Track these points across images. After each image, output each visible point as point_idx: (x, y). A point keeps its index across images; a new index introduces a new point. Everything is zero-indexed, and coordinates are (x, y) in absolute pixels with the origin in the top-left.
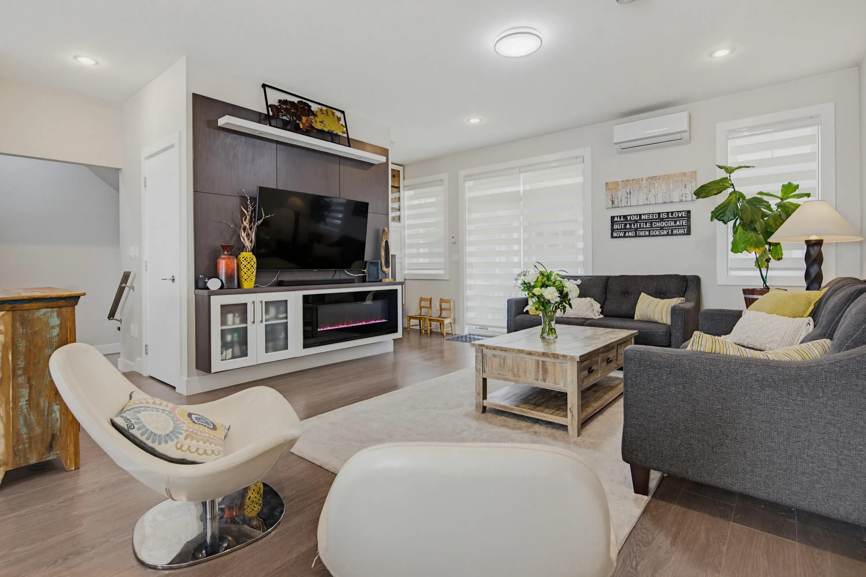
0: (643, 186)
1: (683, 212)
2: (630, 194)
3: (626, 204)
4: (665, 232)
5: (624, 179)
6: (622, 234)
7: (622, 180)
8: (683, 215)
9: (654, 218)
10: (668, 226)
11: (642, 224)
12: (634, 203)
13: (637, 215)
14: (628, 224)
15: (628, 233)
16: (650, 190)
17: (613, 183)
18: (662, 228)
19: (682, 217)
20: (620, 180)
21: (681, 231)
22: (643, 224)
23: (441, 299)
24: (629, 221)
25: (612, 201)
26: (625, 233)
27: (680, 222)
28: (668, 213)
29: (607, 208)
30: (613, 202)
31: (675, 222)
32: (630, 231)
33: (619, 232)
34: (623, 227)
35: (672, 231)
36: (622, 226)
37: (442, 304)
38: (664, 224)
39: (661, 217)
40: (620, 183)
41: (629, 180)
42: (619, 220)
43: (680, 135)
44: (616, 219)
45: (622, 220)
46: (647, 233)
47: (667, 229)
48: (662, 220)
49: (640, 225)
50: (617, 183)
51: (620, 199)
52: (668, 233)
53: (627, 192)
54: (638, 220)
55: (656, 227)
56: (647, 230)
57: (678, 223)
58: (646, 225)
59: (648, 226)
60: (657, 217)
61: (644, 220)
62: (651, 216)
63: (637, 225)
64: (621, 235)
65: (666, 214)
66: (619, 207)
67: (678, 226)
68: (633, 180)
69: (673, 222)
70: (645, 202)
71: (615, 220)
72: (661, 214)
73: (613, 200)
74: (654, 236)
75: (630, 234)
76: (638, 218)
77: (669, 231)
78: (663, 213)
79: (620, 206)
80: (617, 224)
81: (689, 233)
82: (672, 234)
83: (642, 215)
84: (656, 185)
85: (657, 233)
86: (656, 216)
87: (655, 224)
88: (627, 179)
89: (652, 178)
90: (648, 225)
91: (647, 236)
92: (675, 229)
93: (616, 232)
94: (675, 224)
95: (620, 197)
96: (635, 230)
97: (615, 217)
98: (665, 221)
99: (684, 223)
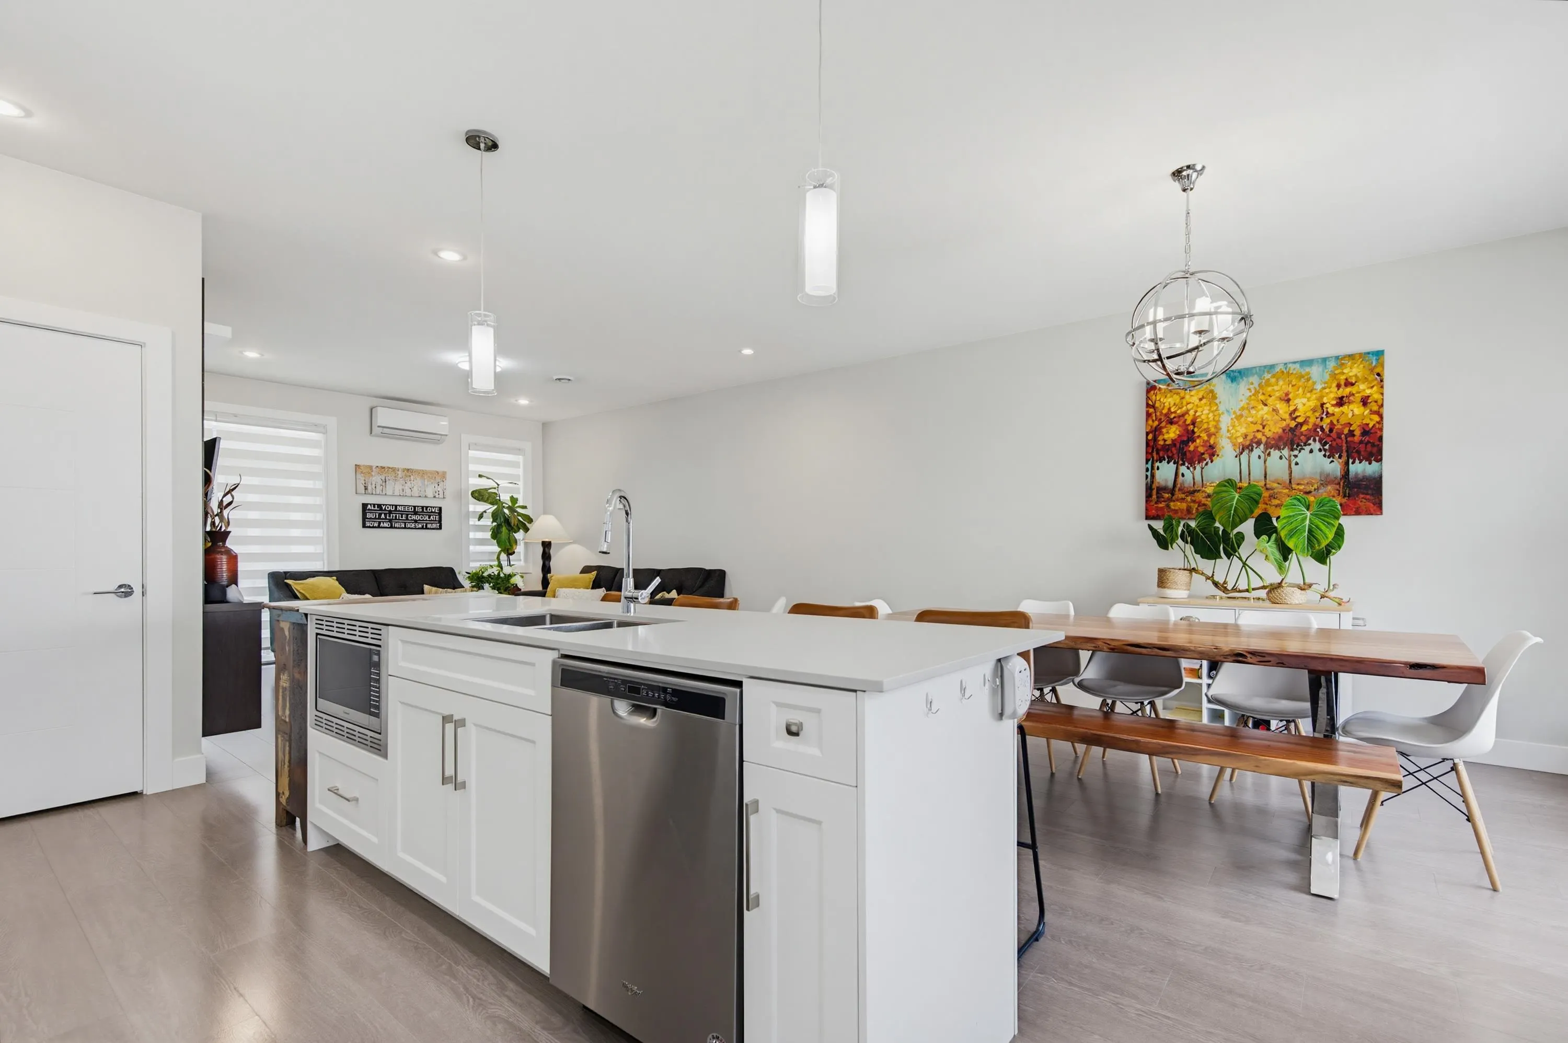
0: (399, 476)
1: (436, 508)
2: (386, 481)
3: (381, 492)
4: (420, 526)
5: (379, 465)
6: (376, 525)
7: (377, 465)
9: (410, 510)
10: (423, 520)
12: (389, 492)
13: (393, 505)
14: (383, 514)
15: (383, 523)
16: (406, 481)
17: (365, 466)
18: (416, 521)
19: (435, 512)
20: (375, 465)
21: (434, 526)
22: (399, 516)
24: (384, 511)
25: (365, 487)
26: (380, 523)
27: (433, 517)
28: (423, 507)
29: (358, 493)
32: (385, 522)
33: (373, 521)
34: (377, 517)
35: (425, 525)
36: (376, 515)
38: (419, 518)
39: (416, 510)
40: (374, 469)
41: (384, 468)
42: (372, 508)
43: (441, 437)
44: (369, 507)
45: (376, 508)
46: (403, 525)
47: (422, 523)
48: (415, 513)
49: (396, 516)
50: (371, 467)
51: (374, 486)
52: (423, 526)
53: (382, 480)
54: (393, 511)
55: (412, 520)
56: (403, 522)
57: (431, 518)
59: (404, 518)
60: (412, 510)
61: (399, 511)
62: (406, 509)
63: (393, 516)
65: (421, 507)
66: (372, 494)
67: (432, 520)
68: (389, 468)
69: (428, 516)
70: (402, 493)
72: (417, 508)
73: (366, 485)
74: (409, 528)
75: (386, 525)
76: (394, 509)
78: (418, 507)
79: (374, 493)
80: (371, 513)
81: (440, 528)
82: (427, 528)
83: (398, 506)
84: (412, 477)
85: (413, 526)
86: (411, 508)
87: (410, 517)
88: (383, 465)
89: (408, 470)
90: (404, 517)
91: (402, 528)
92: (429, 523)
93: (370, 521)
94: (429, 518)
95: (374, 483)
96: (390, 521)
97: (367, 505)
98: (420, 515)
99: (437, 518)
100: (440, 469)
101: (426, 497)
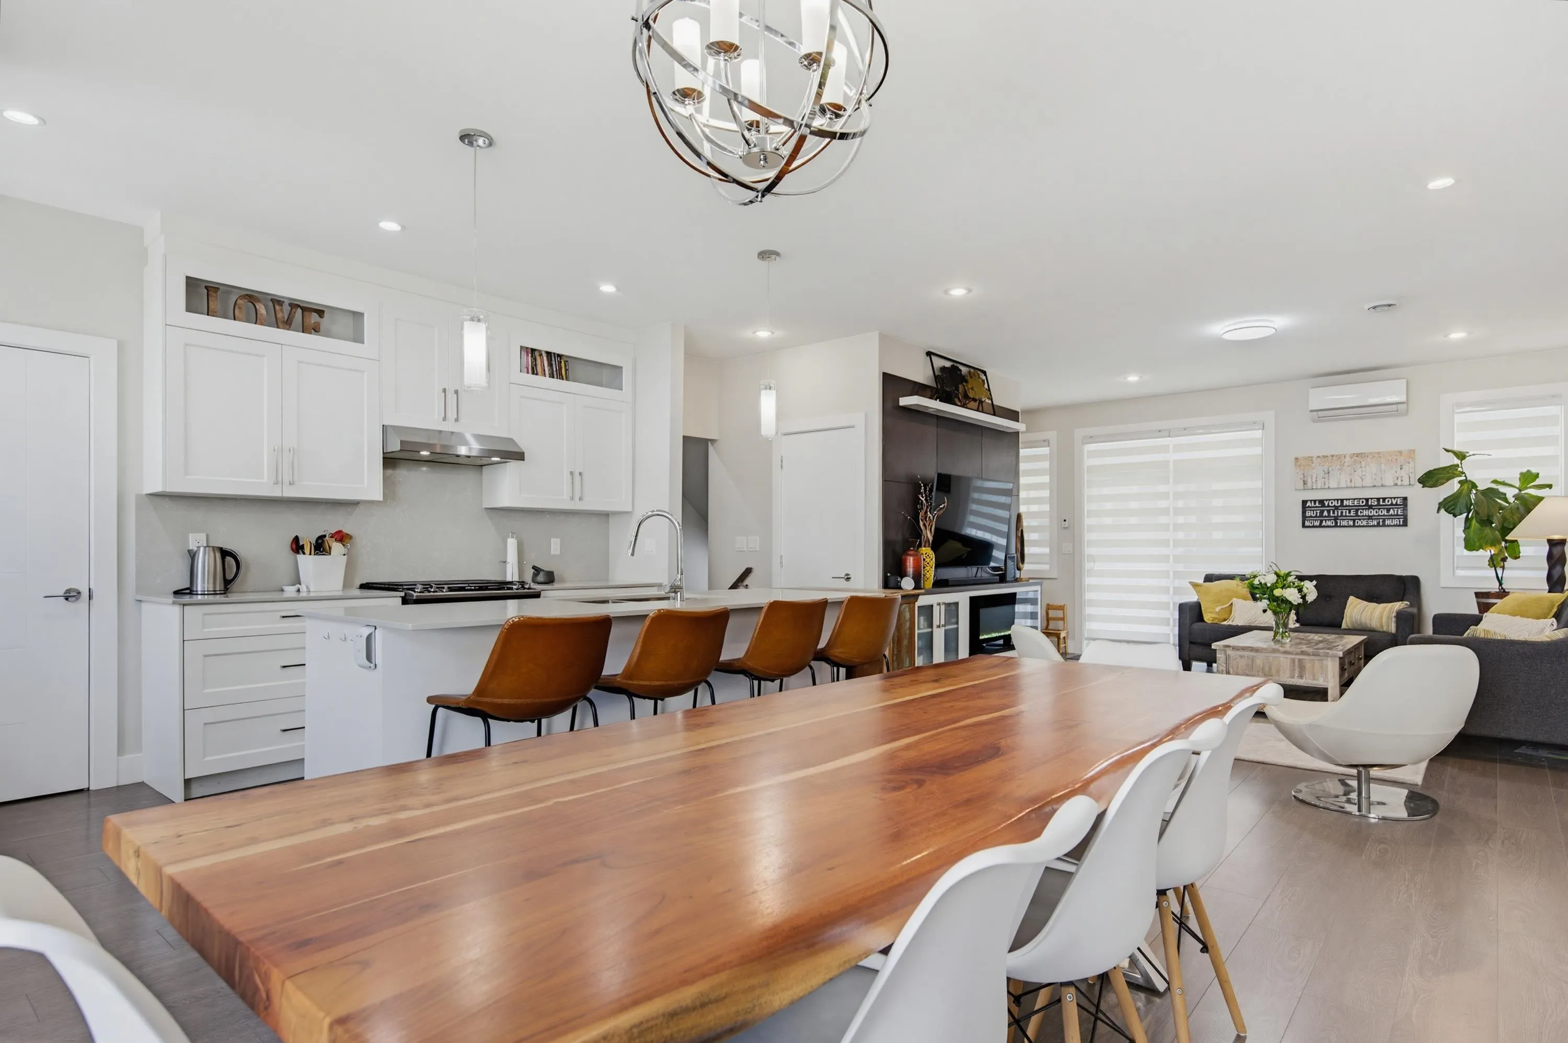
0: (1347, 464)
1: (1399, 499)
2: (1329, 473)
3: (1321, 486)
4: (1375, 523)
5: (1321, 455)
6: (1317, 523)
7: (1319, 455)
8: (1398, 503)
9: (1360, 504)
10: (1379, 515)
11: (1344, 511)
12: (1333, 484)
13: (1338, 500)
15: (1326, 522)
16: (1355, 470)
17: (1305, 458)
18: (1370, 518)
19: (1396, 504)
20: (1315, 455)
21: (1395, 522)
22: (1346, 512)
23: (1048, 605)
24: (1325, 507)
25: (1304, 481)
26: (1322, 522)
27: (1394, 511)
28: (1378, 499)
29: (1296, 490)
30: (1305, 483)
31: (1388, 510)
32: (1328, 520)
33: (1313, 520)
34: (1318, 515)
35: (1384, 521)
36: (1317, 513)
37: (1050, 611)
38: (1373, 513)
39: (1370, 504)
40: (1314, 459)
41: (1327, 457)
42: (1313, 505)
43: (1395, 406)
44: (1309, 504)
45: (1317, 505)
46: (1351, 523)
47: (1377, 519)
48: (1371, 507)
49: (1342, 512)
50: (1310, 459)
51: (1312, 479)
52: (1378, 523)
53: (1324, 471)
54: (1339, 506)
55: (1363, 516)
56: (1351, 520)
57: (1391, 512)
58: (1350, 512)
59: (1352, 515)
60: (1364, 504)
61: (1346, 506)
62: (1356, 502)
63: (1338, 512)
64: (1315, 525)
65: (1376, 500)
66: (1313, 489)
67: (1392, 515)
68: (1333, 456)
69: (1385, 510)
70: (1349, 484)
71: (1307, 505)
72: (1370, 500)
73: (1305, 479)
74: (1360, 526)
75: (1329, 523)
76: (1339, 504)
77: (1379, 521)
78: (1372, 499)
79: (1314, 487)
80: (1311, 510)
81: (1405, 524)
82: (1384, 525)
83: (1345, 501)
84: (1363, 464)
85: (1365, 523)
86: (1363, 502)
87: (1361, 513)
88: (1325, 454)
89: (1358, 455)
90: (1352, 513)
91: (1350, 526)
92: (1388, 519)
93: (1309, 520)
94: (1388, 512)
95: (1314, 476)
96: (1335, 518)
97: (1307, 501)
98: (1374, 509)
99: (1400, 511)
100: (1407, 448)
101: (1383, 486)
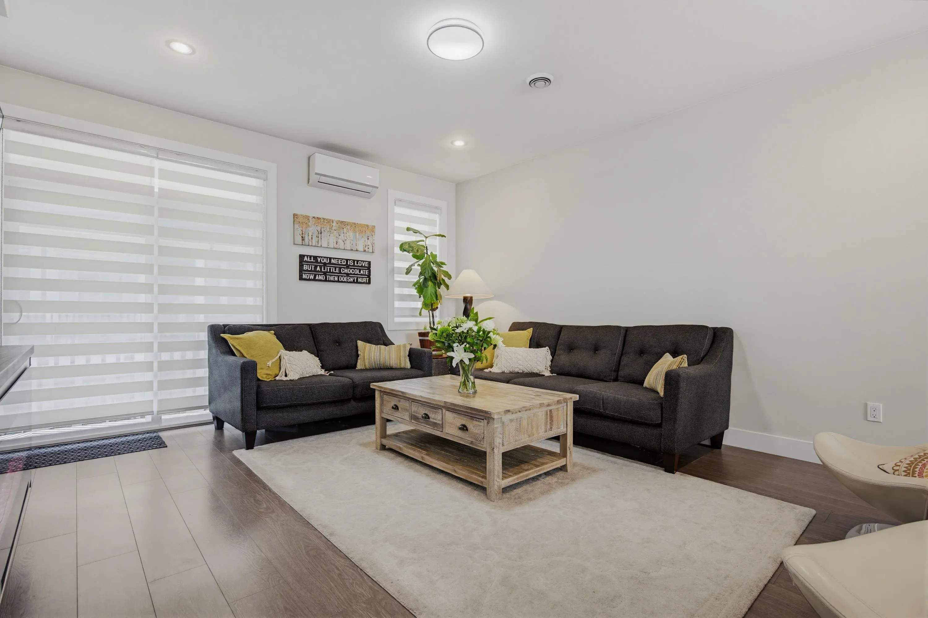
0: (334, 228)
1: (366, 262)
2: (321, 233)
3: (317, 244)
4: (352, 280)
5: (316, 216)
7: (314, 216)
8: (366, 265)
9: (343, 263)
10: (354, 274)
11: (332, 268)
12: (324, 244)
13: (327, 258)
14: (318, 267)
15: (318, 276)
16: (340, 234)
17: (302, 216)
18: (348, 275)
19: (365, 267)
20: (311, 215)
21: (364, 280)
22: (333, 269)
24: (319, 263)
25: (302, 237)
26: (315, 276)
27: (363, 271)
28: (354, 261)
29: (296, 244)
30: (303, 239)
31: (360, 270)
32: (320, 274)
33: (309, 274)
34: (313, 269)
35: (357, 279)
36: (312, 267)
38: (351, 271)
39: (349, 264)
40: (310, 219)
41: (320, 219)
42: (309, 260)
44: (306, 259)
45: (312, 260)
46: (336, 279)
47: (353, 277)
48: (348, 267)
49: (330, 269)
50: (307, 217)
51: (310, 237)
52: (354, 280)
53: (318, 231)
54: (328, 264)
55: (344, 273)
56: (336, 276)
57: (362, 272)
58: (335, 270)
59: (337, 272)
60: (345, 263)
61: (333, 264)
62: (340, 262)
63: (327, 268)
64: (311, 278)
65: (352, 261)
66: (309, 245)
67: (361, 275)
68: (324, 219)
69: (358, 270)
70: (336, 246)
71: (305, 260)
72: (349, 261)
73: (303, 236)
74: (342, 282)
75: (321, 278)
76: (328, 262)
77: (354, 279)
78: (350, 260)
80: (307, 265)
81: (369, 283)
82: (357, 282)
83: (332, 259)
84: (345, 230)
85: (345, 279)
87: (343, 270)
88: (319, 216)
89: (342, 222)
90: (337, 270)
91: (336, 281)
92: (359, 278)
93: (306, 273)
94: (360, 272)
95: (310, 234)
96: (325, 274)
97: (304, 256)
98: (351, 269)
99: (366, 272)
100: (370, 224)
101: (357, 250)
